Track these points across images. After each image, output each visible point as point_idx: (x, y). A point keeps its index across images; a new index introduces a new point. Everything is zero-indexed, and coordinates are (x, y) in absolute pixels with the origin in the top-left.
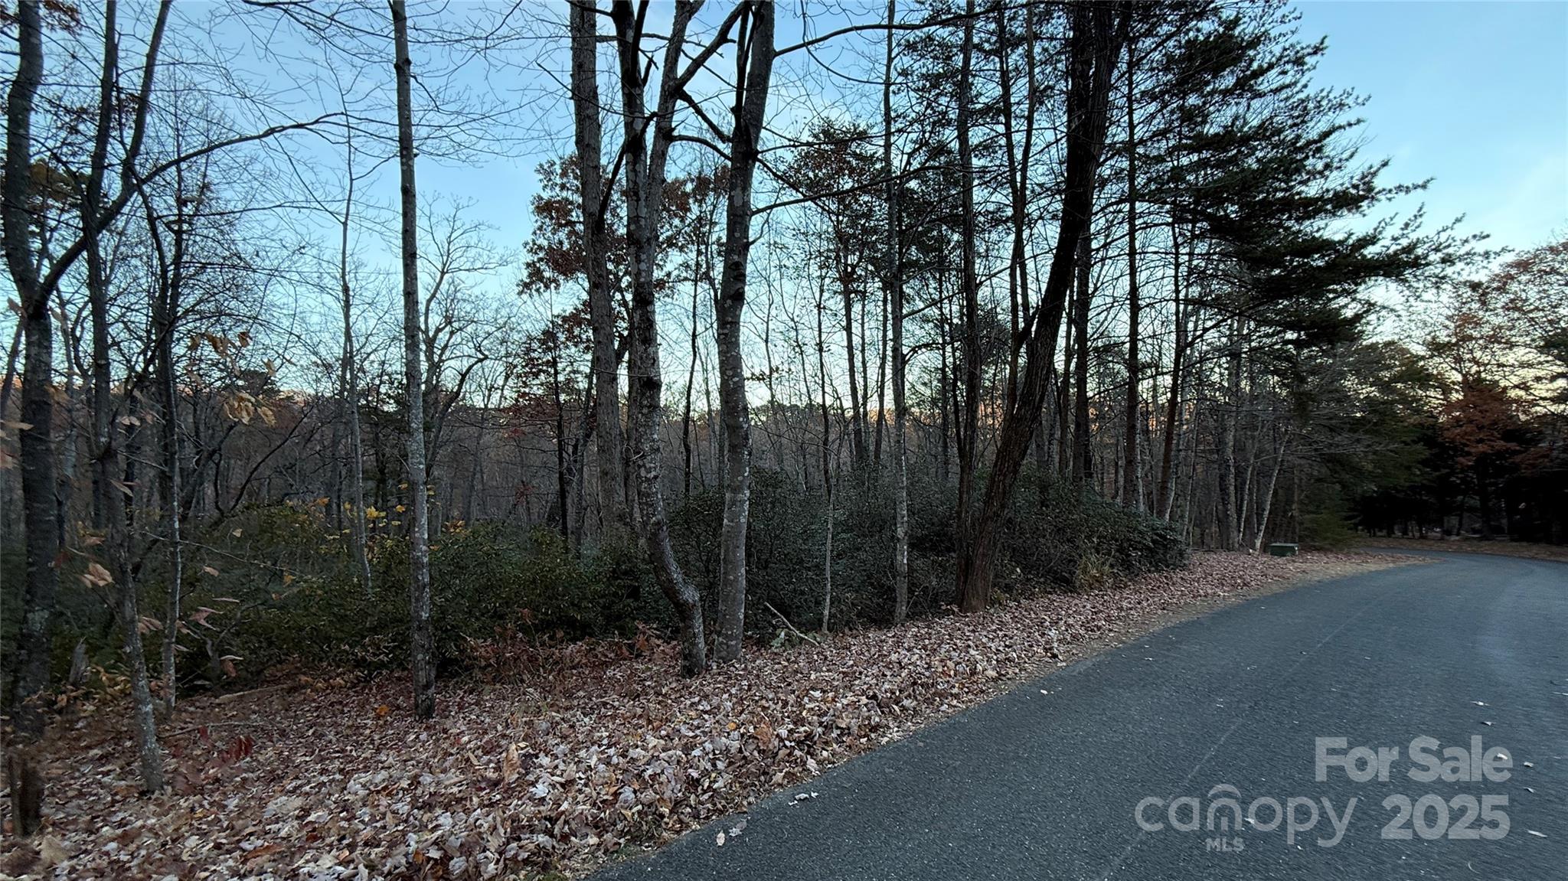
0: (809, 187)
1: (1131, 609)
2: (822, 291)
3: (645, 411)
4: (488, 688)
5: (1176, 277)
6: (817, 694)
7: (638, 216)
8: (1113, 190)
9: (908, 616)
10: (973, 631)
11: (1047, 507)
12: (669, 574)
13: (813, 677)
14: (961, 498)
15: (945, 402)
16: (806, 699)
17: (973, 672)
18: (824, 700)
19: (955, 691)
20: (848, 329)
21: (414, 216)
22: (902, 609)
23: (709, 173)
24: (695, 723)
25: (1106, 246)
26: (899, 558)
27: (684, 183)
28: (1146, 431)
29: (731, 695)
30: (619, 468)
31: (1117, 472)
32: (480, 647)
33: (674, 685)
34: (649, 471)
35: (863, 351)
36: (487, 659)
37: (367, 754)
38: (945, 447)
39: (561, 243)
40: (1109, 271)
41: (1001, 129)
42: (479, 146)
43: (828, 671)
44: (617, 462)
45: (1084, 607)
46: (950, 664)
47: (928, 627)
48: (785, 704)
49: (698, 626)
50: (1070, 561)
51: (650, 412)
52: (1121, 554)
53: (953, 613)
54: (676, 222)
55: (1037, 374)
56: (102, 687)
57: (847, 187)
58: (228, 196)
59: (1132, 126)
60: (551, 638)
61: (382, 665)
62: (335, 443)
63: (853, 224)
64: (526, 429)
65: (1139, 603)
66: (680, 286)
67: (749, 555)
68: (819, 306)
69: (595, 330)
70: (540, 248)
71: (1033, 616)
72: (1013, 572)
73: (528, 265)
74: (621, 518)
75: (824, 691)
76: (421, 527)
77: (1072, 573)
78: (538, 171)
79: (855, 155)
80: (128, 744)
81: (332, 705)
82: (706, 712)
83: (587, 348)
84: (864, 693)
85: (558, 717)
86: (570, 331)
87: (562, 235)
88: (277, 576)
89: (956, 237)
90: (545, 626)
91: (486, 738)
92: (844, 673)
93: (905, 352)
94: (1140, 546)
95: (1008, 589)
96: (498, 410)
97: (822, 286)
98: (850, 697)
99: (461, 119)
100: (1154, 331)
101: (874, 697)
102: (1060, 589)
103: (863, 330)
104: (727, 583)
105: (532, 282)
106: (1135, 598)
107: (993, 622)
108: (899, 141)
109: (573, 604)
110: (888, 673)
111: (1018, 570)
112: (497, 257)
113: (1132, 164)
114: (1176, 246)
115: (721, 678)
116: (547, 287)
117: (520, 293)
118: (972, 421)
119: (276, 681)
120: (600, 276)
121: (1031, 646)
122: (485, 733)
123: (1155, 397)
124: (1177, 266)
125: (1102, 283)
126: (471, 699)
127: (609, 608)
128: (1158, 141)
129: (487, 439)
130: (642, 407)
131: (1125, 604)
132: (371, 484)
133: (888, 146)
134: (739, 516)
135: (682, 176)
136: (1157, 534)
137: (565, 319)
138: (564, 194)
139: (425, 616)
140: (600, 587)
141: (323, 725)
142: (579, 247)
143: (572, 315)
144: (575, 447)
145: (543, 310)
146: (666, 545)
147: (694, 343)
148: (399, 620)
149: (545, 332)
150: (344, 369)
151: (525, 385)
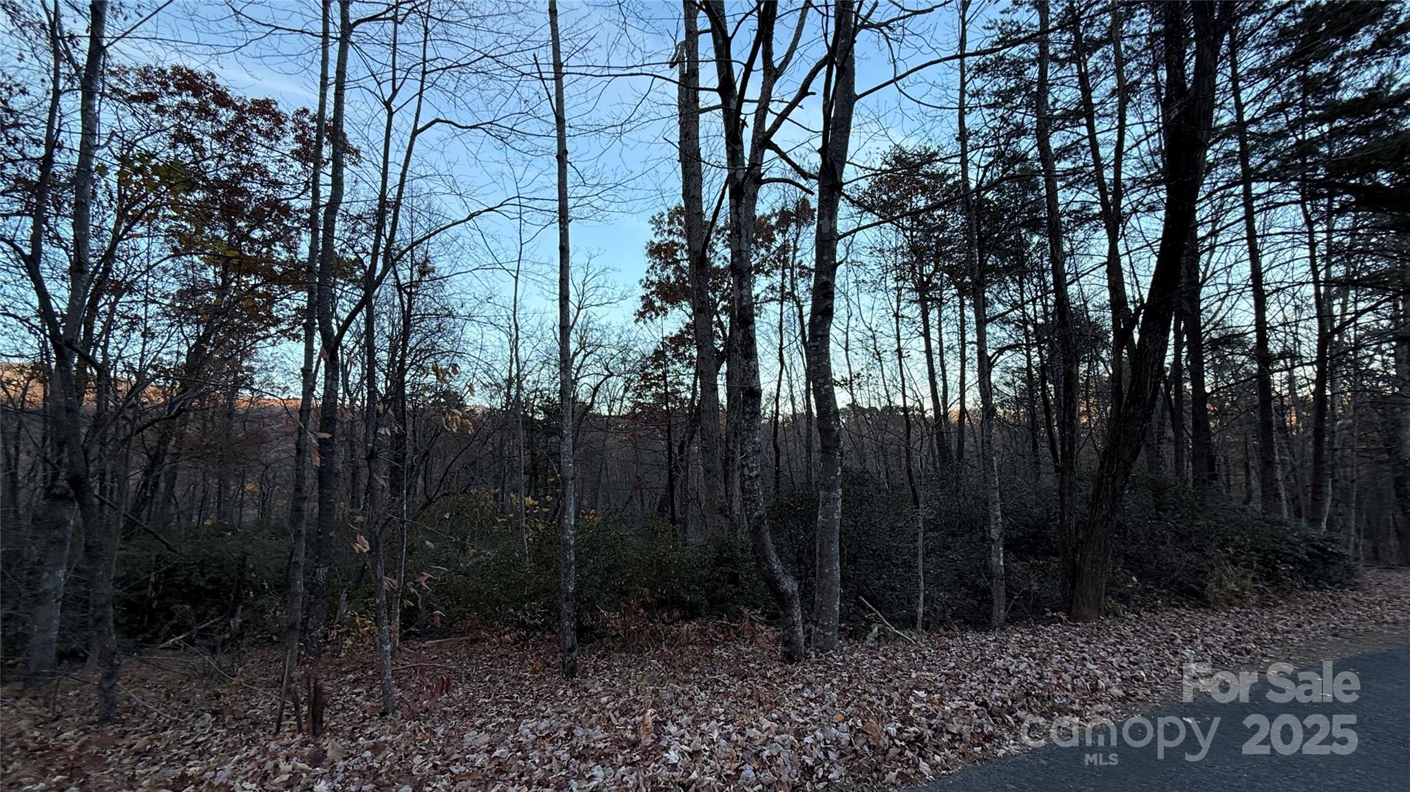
0: (883, 209)
1: (1288, 632)
2: (899, 301)
3: (747, 417)
4: (617, 655)
5: (1313, 258)
6: (922, 694)
7: (740, 250)
8: (1221, 174)
9: (1007, 620)
10: (1088, 643)
11: (1165, 511)
12: (770, 564)
13: (914, 675)
14: (1062, 501)
15: (1032, 401)
16: (912, 698)
17: (1095, 689)
18: (930, 701)
19: (1076, 707)
20: (926, 335)
21: (568, 267)
22: (1000, 613)
23: (791, 207)
24: (804, 710)
25: (1214, 233)
26: (995, 559)
27: (769, 217)
28: (1283, 428)
29: (832, 685)
30: (720, 467)
31: (1248, 473)
32: (612, 619)
33: (777, 670)
34: (751, 470)
35: (941, 354)
36: (616, 630)
37: (529, 703)
38: (1035, 446)
39: (668, 278)
40: (1219, 259)
41: (1084, 131)
42: (611, 208)
43: (929, 670)
44: (718, 460)
45: (1224, 625)
46: (1065, 676)
47: (1033, 633)
48: (890, 701)
49: (797, 615)
50: (1198, 572)
52: (1266, 566)
53: (1061, 621)
54: (763, 251)
55: (1147, 370)
56: (356, 627)
57: (922, 204)
58: (442, 265)
59: (1239, 107)
60: (669, 617)
61: (536, 627)
62: (502, 445)
63: (928, 238)
64: (641, 433)
65: (1299, 626)
66: (767, 306)
67: (841, 550)
68: (896, 315)
69: (699, 348)
70: (652, 283)
71: (1159, 631)
72: (1127, 581)
73: (643, 298)
74: (722, 511)
75: (929, 692)
76: (569, 515)
77: (1203, 587)
78: (651, 222)
79: (926, 175)
80: (370, 673)
81: (501, 656)
82: (811, 700)
83: (690, 364)
84: (972, 698)
85: (678, 689)
86: (676, 349)
87: (669, 271)
88: (464, 549)
89: (1036, 239)
90: (662, 604)
91: (622, 701)
92: (946, 675)
93: (990, 354)
94: (1290, 559)
95: (1124, 598)
96: (618, 417)
97: (899, 295)
98: (958, 702)
99: (599, 189)
100: (1285, 318)
101: (984, 704)
102: (1187, 601)
103: (940, 335)
104: (822, 575)
105: (646, 312)
106: (1291, 620)
107: (1110, 635)
108: (975, 157)
109: (682, 586)
110: (996, 680)
111: (1134, 579)
112: (619, 294)
113: (1243, 144)
114: (1309, 223)
115: (820, 667)
116: (657, 314)
117: (637, 321)
118: (1071, 421)
119: (463, 633)
120: (703, 302)
121: (1162, 665)
122: (619, 695)
123: (1292, 390)
124: (1312, 245)
125: (1213, 273)
126: (602, 663)
127: (713, 591)
128: (1276, 117)
129: (610, 442)
130: (744, 413)
131: (1279, 625)
132: (528, 477)
133: (964, 163)
134: (833, 513)
135: (768, 212)
136: (1313, 546)
137: (672, 340)
138: (671, 238)
139: (571, 589)
140: (705, 572)
141: (495, 673)
142: (684, 279)
143: (677, 336)
144: (681, 448)
145: (655, 333)
146: (768, 537)
147: (781, 355)
148: (549, 591)
149: (656, 352)
150: (509, 388)
151: (640, 396)
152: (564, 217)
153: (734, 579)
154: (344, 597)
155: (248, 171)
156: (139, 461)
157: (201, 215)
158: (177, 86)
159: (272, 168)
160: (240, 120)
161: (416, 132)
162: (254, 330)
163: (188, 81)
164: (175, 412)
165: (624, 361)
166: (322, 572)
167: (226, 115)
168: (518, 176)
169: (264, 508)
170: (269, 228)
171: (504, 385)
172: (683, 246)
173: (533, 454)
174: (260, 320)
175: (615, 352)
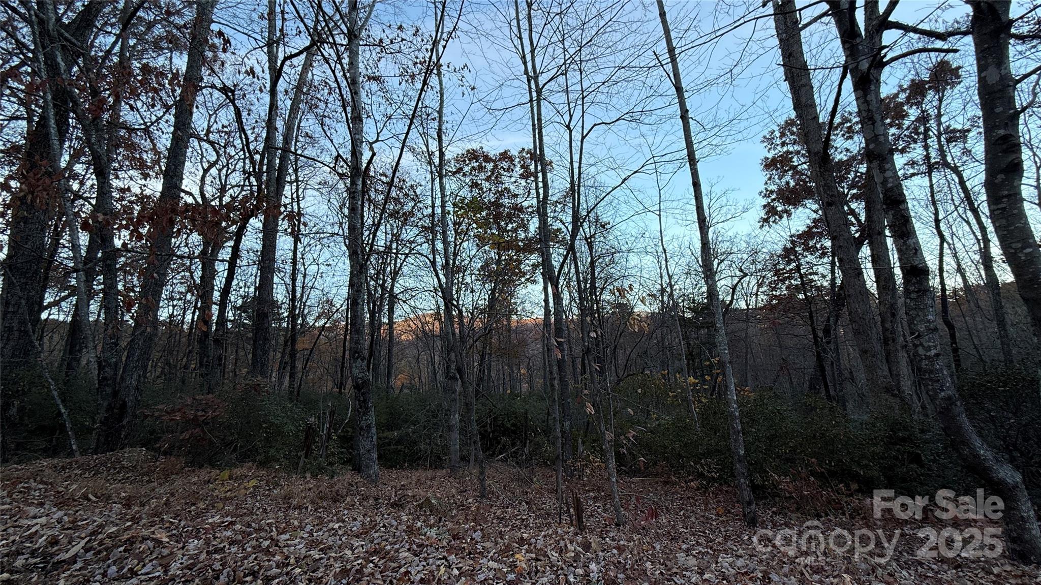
3: (913, 296)
4: (792, 515)
7: (876, 136)
12: (972, 449)
21: (701, 198)
27: (896, 95)
30: (878, 347)
32: (783, 482)
34: (929, 349)
36: (790, 493)
37: (720, 540)
39: (788, 183)
51: (919, 297)
56: (590, 462)
61: (714, 480)
64: (781, 321)
69: (833, 239)
70: (772, 192)
73: (765, 206)
74: (888, 390)
76: (731, 391)
78: (763, 142)
80: (603, 494)
81: (689, 498)
83: (824, 255)
86: (805, 244)
87: (788, 177)
96: (756, 309)
105: (769, 218)
112: (741, 208)
116: (781, 217)
117: (762, 227)
126: (778, 519)
129: (751, 330)
130: (909, 292)
135: (895, 90)
137: (799, 236)
138: (785, 149)
139: (742, 452)
140: (878, 449)
141: (687, 510)
142: (804, 181)
143: (804, 233)
144: (827, 331)
145: (782, 234)
146: (964, 419)
147: (938, 227)
148: (719, 451)
149: (785, 249)
150: (662, 296)
151: (774, 289)
152: (692, 160)
153: (916, 459)
154: (580, 441)
155: (500, 194)
156: (477, 357)
157: (485, 224)
158: (469, 160)
159: (512, 187)
160: (496, 166)
161: (583, 138)
162: (514, 281)
163: (473, 155)
164: (487, 331)
165: (754, 262)
166: (567, 424)
167: (490, 166)
168: (650, 142)
169: (530, 382)
170: (515, 222)
171: (658, 294)
172: (798, 153)
173: (688, 344)
174: (516, 275)
175: (745, 256)
